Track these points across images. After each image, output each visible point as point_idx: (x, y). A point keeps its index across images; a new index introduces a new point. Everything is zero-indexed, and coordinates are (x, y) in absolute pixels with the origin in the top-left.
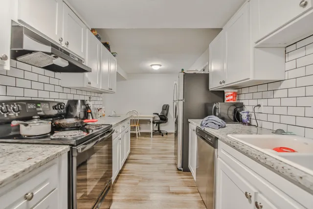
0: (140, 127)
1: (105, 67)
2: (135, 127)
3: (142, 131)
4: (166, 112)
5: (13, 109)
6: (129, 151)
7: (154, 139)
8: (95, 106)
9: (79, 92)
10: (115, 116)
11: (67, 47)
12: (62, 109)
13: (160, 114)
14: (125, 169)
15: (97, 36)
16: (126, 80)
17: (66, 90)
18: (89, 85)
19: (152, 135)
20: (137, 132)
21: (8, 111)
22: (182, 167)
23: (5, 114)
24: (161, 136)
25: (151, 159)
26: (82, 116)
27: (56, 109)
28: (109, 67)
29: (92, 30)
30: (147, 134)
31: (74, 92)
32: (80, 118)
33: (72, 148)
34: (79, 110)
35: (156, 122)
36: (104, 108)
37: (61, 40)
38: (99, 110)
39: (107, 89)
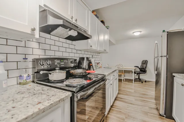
0: (125, 75)
1: (102, 38)
2: (121, 75)
3: (126, 78)
4: (145, 66)
5: (47, 63)
6: (117, 92)
7: (135, 84)
8: (96, 61)
9: (86, 53)
10: (108, 68)
11: (76, 22)
12: (75, 63)
13: (139, 67)
14: (114, 104)
15: (96, 15)
16: (115, 45)
17: (78, 52)
18: (91, 47)
19: (133, 81)
20: (123, 79)
21: (43, 65)
22: (165, 114)
23: (42, 66)
24: (141, 83)
25: (134, 100)
26: (87, 67)
27: (72, 63)
28: (104, 37)
29: (93, 12)
30: (130, 81)
31: (83, 52)
32: (85, 69)
33: (73, 95)
34: (85, 64)
35: (136, 72)
36: (101, 62)
37: (72, 18)
38: (98, 64)
39: (103, 50)
